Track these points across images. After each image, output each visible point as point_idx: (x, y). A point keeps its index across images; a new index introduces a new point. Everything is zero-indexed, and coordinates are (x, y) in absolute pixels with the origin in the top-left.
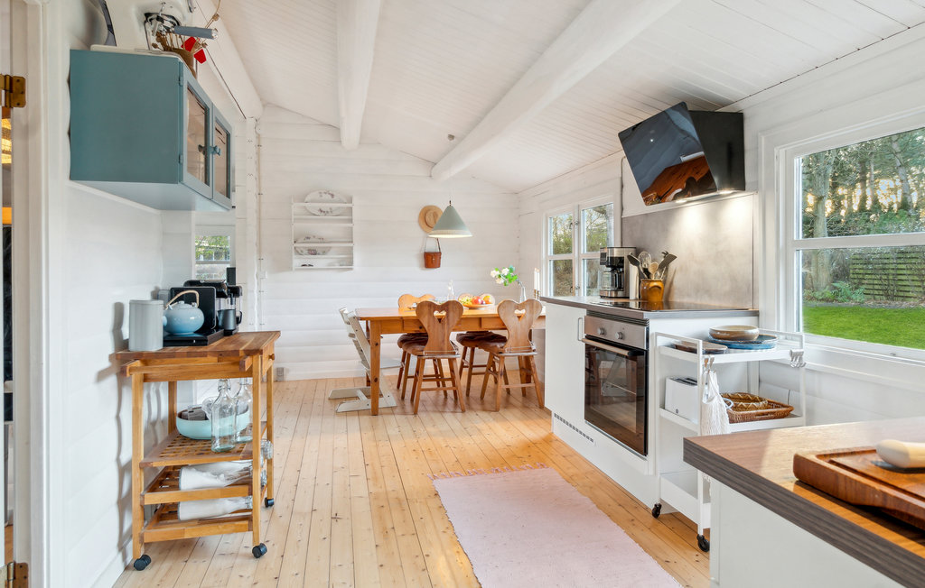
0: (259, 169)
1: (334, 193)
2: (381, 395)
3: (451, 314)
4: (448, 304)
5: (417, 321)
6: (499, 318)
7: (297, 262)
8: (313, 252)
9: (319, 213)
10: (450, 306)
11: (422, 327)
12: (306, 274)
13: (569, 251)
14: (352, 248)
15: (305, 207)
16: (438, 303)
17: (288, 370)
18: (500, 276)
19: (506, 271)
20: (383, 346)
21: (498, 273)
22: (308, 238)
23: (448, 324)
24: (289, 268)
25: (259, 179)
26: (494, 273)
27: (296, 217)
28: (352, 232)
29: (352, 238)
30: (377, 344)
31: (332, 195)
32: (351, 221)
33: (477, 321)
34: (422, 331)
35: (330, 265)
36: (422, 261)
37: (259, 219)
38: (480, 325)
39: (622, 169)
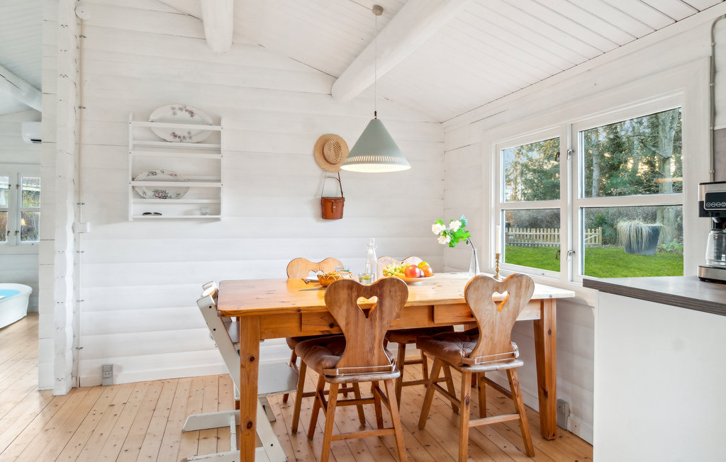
0: (80, 71)
1: (194, 111)
2: (261, 445)
3: (387, 302)
4: (382, 283)
5: (326, 315)
6: (466, 305)
7: (136, 208)
8: (162, 195)
9: (170, 138)
10: (387, 288)
11: (333, 324)
12: (151, 226)
13: (556, 196)
14: (219, 189)
15: (150, 129)
16: (364, 283)
17: (120, 369)
18: (445, 233)
19: (455, 226)
20: (263, 360)
21: (443, 228)
22: (154, 173)
23: (381, 318)
24: (125, 218)
25: (80, 84)
26: (438, 228)
27: (136, 142)
28: (219, 168)
29: (219, 174)
30: (252, 359)
31: (192, 113)
32: (218, 151)
33: (426, 312)
34: (334, 331)
35: (186, 213)
36: (318, 210)
37: (79, 144)
38: (432, 317)
39: (713, 40)
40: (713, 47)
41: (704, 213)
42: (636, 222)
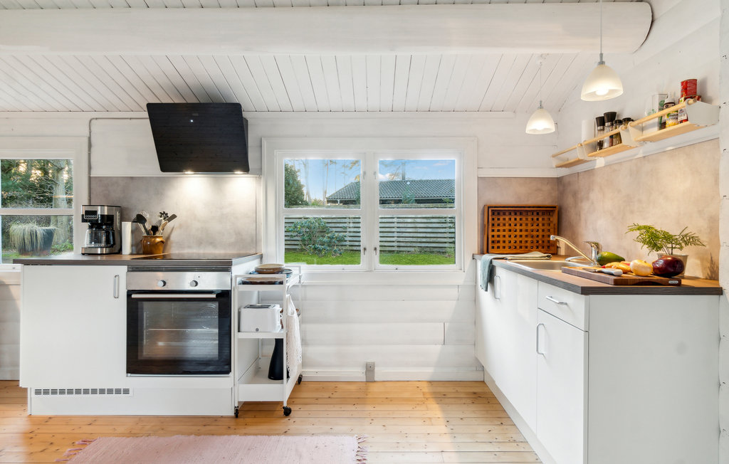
39: (90, 129)
40: (90, 132)
41: (84, 221)
42: (31, 225)
